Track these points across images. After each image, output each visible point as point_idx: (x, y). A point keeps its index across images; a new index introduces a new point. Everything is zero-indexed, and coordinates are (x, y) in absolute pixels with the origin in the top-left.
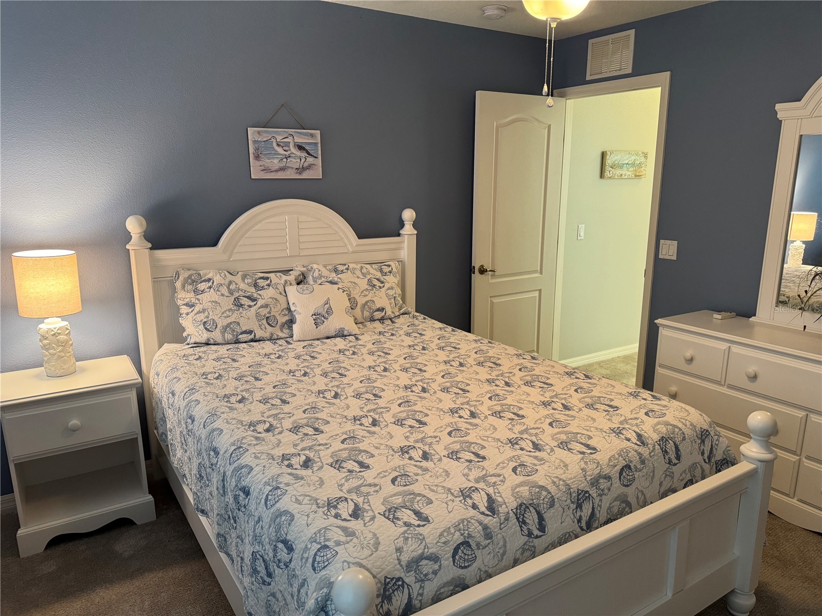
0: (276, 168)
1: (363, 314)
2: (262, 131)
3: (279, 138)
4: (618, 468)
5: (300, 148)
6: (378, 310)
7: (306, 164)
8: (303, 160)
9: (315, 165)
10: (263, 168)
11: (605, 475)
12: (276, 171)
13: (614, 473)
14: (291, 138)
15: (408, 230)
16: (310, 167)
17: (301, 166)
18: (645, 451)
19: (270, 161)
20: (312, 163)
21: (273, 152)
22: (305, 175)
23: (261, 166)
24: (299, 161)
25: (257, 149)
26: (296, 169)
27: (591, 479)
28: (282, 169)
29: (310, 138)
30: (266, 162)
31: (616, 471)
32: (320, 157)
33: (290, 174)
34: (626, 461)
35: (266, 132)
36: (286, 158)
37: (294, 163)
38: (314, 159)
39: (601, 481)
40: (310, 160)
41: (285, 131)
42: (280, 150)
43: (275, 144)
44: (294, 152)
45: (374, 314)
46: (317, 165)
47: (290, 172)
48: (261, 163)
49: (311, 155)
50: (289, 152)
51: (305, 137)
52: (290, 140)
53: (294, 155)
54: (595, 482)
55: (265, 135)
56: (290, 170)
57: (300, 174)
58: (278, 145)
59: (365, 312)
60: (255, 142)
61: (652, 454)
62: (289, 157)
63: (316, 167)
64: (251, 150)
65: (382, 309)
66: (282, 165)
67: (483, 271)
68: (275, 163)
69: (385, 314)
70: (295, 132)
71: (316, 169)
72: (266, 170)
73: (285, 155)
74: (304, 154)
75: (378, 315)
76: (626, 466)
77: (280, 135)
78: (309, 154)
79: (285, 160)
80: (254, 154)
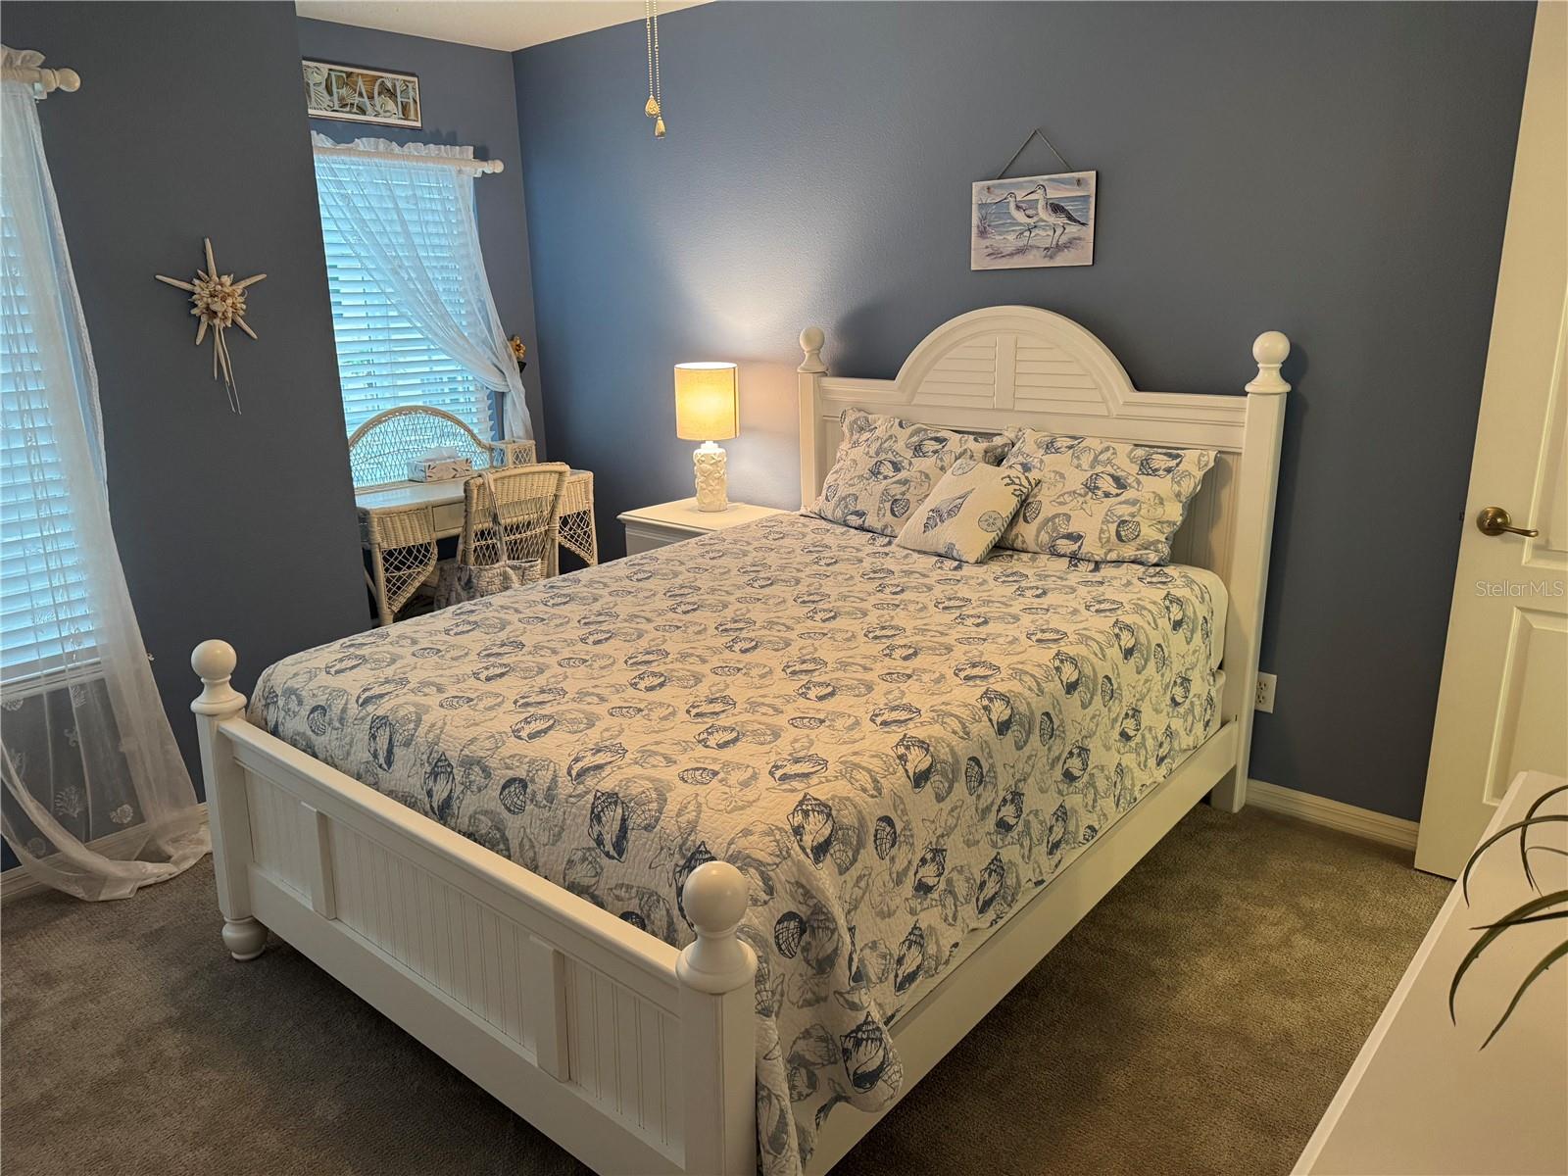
0: (1010, 250)
1: (1037, 536)
2: (994, 186)
3: (1020, 195)
4: (510, 774)
5: (1056, 208)
6: (1069, 536)
7: (1064, 239)
8: (1059, 231)
9: (1079, 239)
10: (990, 251)
11: (487, 766)
12: (1011, 255)
13: (501, 775)
14: (1041, 191)
15: (1268, 384)
16: (1070, 244)
17: (1054, 243)
18: (565, 787)
19: (1002, 237)
20: (1076, 235)
21: (1009, 221)
22: (1060, 261)
23: (987, 247)
24: (1051, 233)
25: (983, 219)
26: (1045, 249)
27: (467, 756)
28: (1021, 251)
29: (1076, 187)
30: (996, 240)
31: (503, 777)
32: (1091, 223)
33: (1034, 260)
34: (528, 775)
35: (1000, 186)
36: (1029, 230)
37: (1043, 238)
38: (1080, 227)
39: (477, 769)
40: (1073, 229)
41: (1031, 181)
42: (1020, 217)
43: (1012, 206)
44: (1045, 218)
45: (1058, 542)
46: (1084, 239)
47: (1035, 255)
48: (987, 242)
49: (1075, 221)
50: (1035, 219)
51: (1067, 187)
52: (1038, 195)
53: (1043, 224)
54: (468, 763)
55: (997, 191)
56: (1034, 252)
57: (1051, 257)
58: (1018, 207)
59: (1043, 532)
60: (981, 206)
61: (572, 800)
62: (1035, 227)
63: (1082, 243)
64: (975, 221)
65: (1075, 538)
66: (1021, 244)
67: (1495, 525)
68: (1011, 241)
69: (1080, 548)
70: (1048, 180)
71: (1083, 247)
72: (995, 254)
73: (1028, 224)
74: (1062, 220)
75: (1066, 547)
76: (521, 781)
77: (1021, 188)
78: (1070, 218)
79: (1027, 234)
80: (978, 227)
